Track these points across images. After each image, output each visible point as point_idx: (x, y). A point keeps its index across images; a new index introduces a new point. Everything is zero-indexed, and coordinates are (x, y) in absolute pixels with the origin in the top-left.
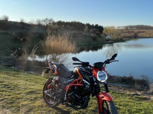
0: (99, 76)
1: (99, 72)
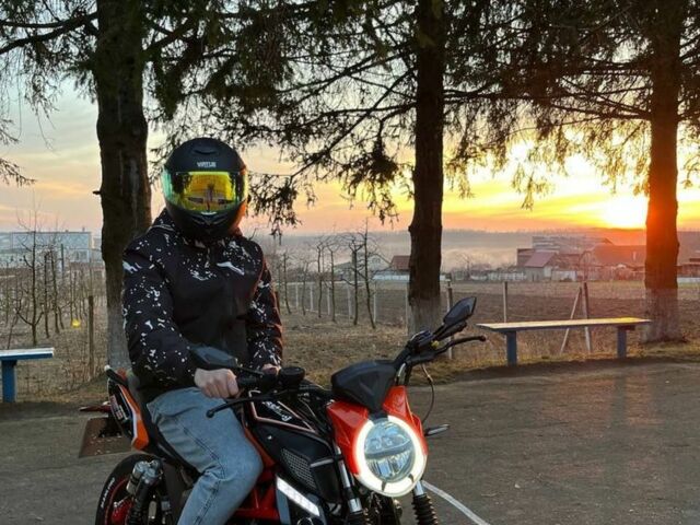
0: (368, 457)
1: (369, 425)
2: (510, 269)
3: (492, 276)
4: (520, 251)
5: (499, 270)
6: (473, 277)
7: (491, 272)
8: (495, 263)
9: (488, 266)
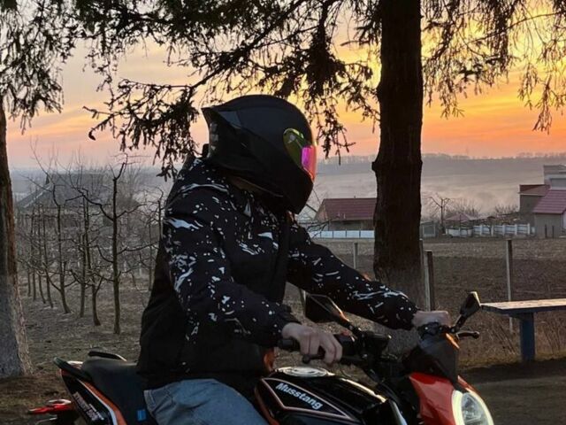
2: (509, 218)
3: (480, 229)
4: (523, 188)
5: (490, 220)
6: (451, 232)
7: (478, 222)
8: (484, 209)
9: (473, 213)
